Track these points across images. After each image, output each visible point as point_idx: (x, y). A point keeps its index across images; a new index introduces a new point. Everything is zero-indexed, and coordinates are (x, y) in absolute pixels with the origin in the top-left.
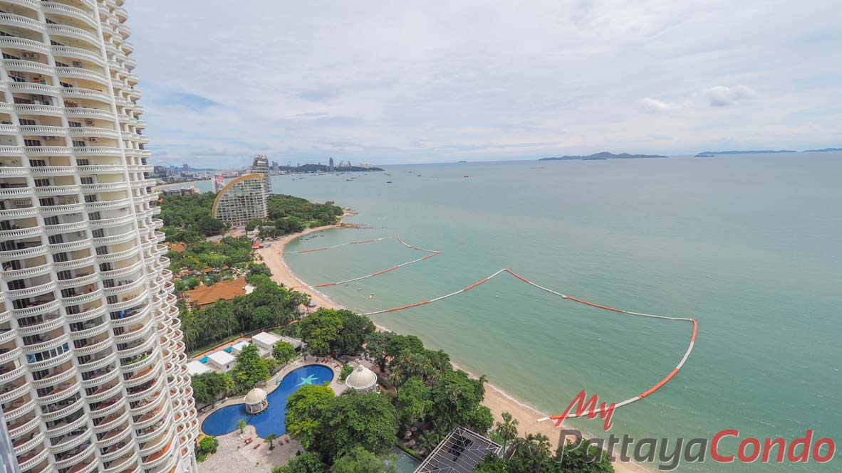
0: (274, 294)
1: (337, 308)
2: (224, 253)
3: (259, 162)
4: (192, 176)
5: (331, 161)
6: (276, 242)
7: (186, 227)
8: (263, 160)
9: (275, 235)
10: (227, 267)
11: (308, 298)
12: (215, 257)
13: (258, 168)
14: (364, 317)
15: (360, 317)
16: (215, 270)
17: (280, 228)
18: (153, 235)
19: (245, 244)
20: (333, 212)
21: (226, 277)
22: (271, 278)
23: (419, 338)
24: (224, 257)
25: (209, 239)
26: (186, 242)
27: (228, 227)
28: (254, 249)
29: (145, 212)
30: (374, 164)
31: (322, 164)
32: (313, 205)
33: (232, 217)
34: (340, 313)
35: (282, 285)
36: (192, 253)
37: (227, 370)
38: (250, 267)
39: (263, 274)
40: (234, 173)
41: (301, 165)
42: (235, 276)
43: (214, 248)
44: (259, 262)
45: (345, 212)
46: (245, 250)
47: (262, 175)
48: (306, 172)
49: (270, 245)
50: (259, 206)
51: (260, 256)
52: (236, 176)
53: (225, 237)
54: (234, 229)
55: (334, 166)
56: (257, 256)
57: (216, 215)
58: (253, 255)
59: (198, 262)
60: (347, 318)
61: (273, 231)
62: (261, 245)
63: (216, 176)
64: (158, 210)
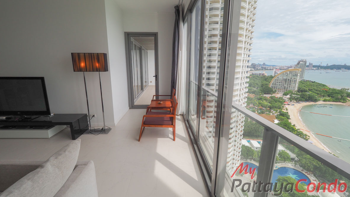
2: (270, 103)
3: (301, 63)
4: (266, 68)
6: (297, 104)
7: (257, 88)
8: (304, 62)
9: (298, 100)
10: (269, 109)
11: (308, 137)
12: (265, 103)
13: (299, 66)
16: (263, 108)
17: (303, 98)
18: (244, 89)
19: (281, 101)
20: (345, 95)
21: (267, 113)
22: (289, 120)
24: (269, 104)
25: (265, 95)
26: (255, 94)
27: (275, 92)
28: (285, 105)
29: (243, 80)
32: (330, 89)
33: (278, 88)
35: (294, 125)
36: (256, 99)
37: (256, 150)
38: (280, 112)
39: (286, 117)
40: (285, 68)
41: (329, 65)
42: (271, 114)
43: (266, 100)
44: (285, 111)
46: (280, 104)
47: (300, 69)
48: (332, 69)
49: (294, 105)
50: (294, 85)
51: (286, 108)
52: (286, 69)
53: (272, 96)
54: (277, 93)
56: (285, 108)
57: (271, 86)
58: (283, 107)
59: (258, 103)
61: (297, 98)
62: (289, 103)
63: (276, 69)
64: (248, 80)
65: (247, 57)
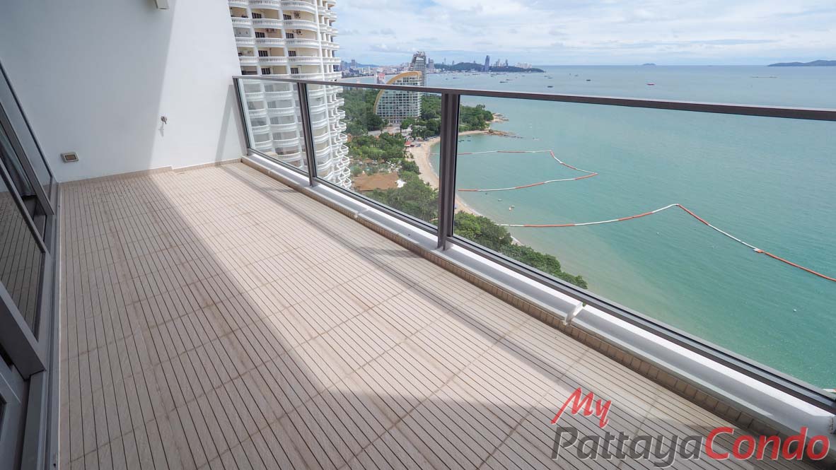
0: (421, 191)
1: (477, 214)
2: (382, 148)
3: (418, 59)
4: (358, 71)
5: (488, 59)
6: (425, 142)
7: (352, 120)
8: (422, 57)
9: (425, 135)
10: (383, 161)
12: (374, 150)
13: (416, 65)
14: (503, 227)
15: (498, 227)
16: (373, 162)
17: (431, 130)
19: (398, 141)
20: (482, 116)
21: (382, 169)
22: (419, 176)
23: (557, 259)
24: (381, 151)
25: (371, 133)
26: (351, 134)
27: (386, 124)
28: (406, 147)
30: (533, 64)
31: (477, 63)
33: (389, 115)
34: (480, 219)
35: (428, 184)
36: (357, 144)
38: (403, 163)
39: (413, 172)
40: (394, 70)
41: (455, 64)
42: (389, 170)
43: (373, 141)
44: (410, 160)
45: (494, 117)
46: (399, 148)
47: (420, 73)
48: (460, 71)
49: (419, 145)
50: (414, 105)
51: (411, 154)
52: (394, 74)
53: (383, 132)
54: (391, 126)
55: (490, 65)
56: (408, 154)
57: (377, 112)
58: (405, 152)
59: (361, 153)
60: (486, 226)
61: (423, 132)
62: (413, 144)
63: (378, 72)
65: (331, 57)
